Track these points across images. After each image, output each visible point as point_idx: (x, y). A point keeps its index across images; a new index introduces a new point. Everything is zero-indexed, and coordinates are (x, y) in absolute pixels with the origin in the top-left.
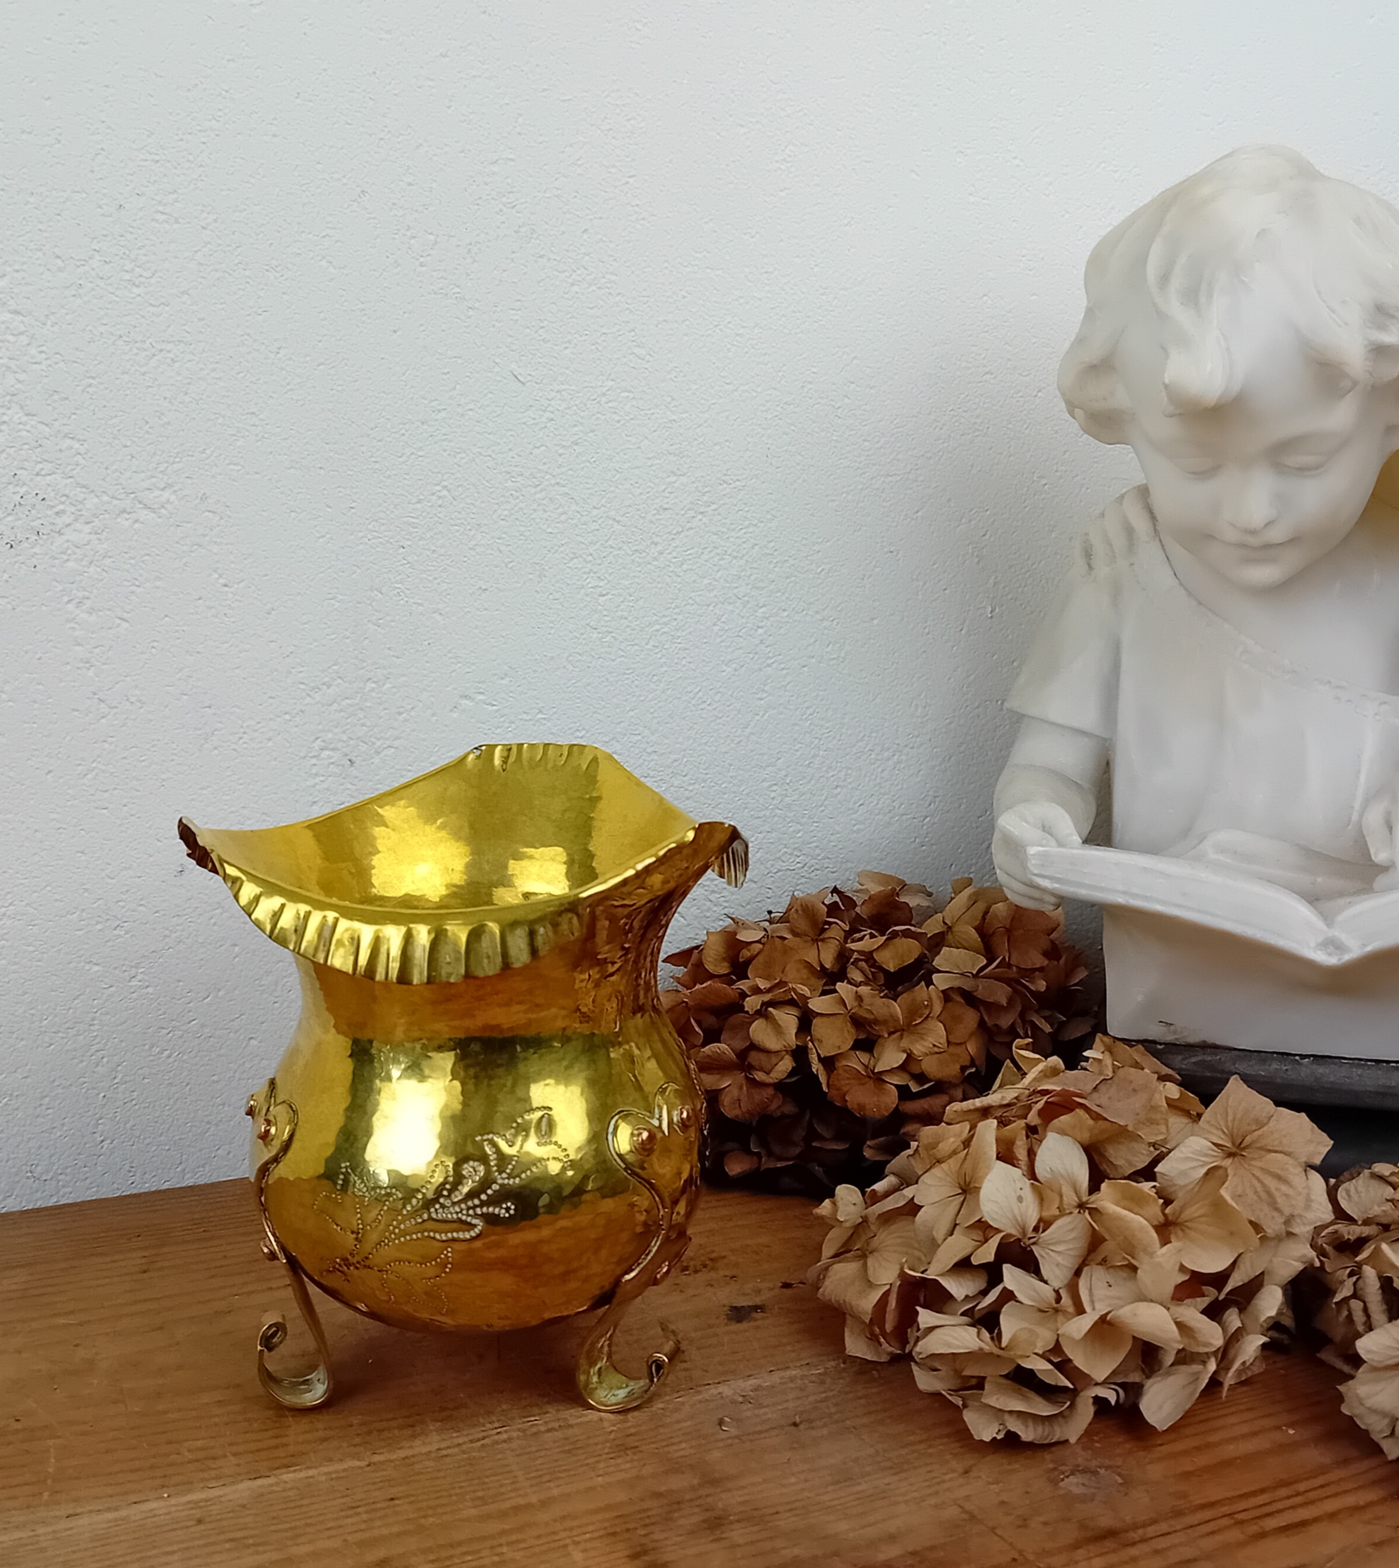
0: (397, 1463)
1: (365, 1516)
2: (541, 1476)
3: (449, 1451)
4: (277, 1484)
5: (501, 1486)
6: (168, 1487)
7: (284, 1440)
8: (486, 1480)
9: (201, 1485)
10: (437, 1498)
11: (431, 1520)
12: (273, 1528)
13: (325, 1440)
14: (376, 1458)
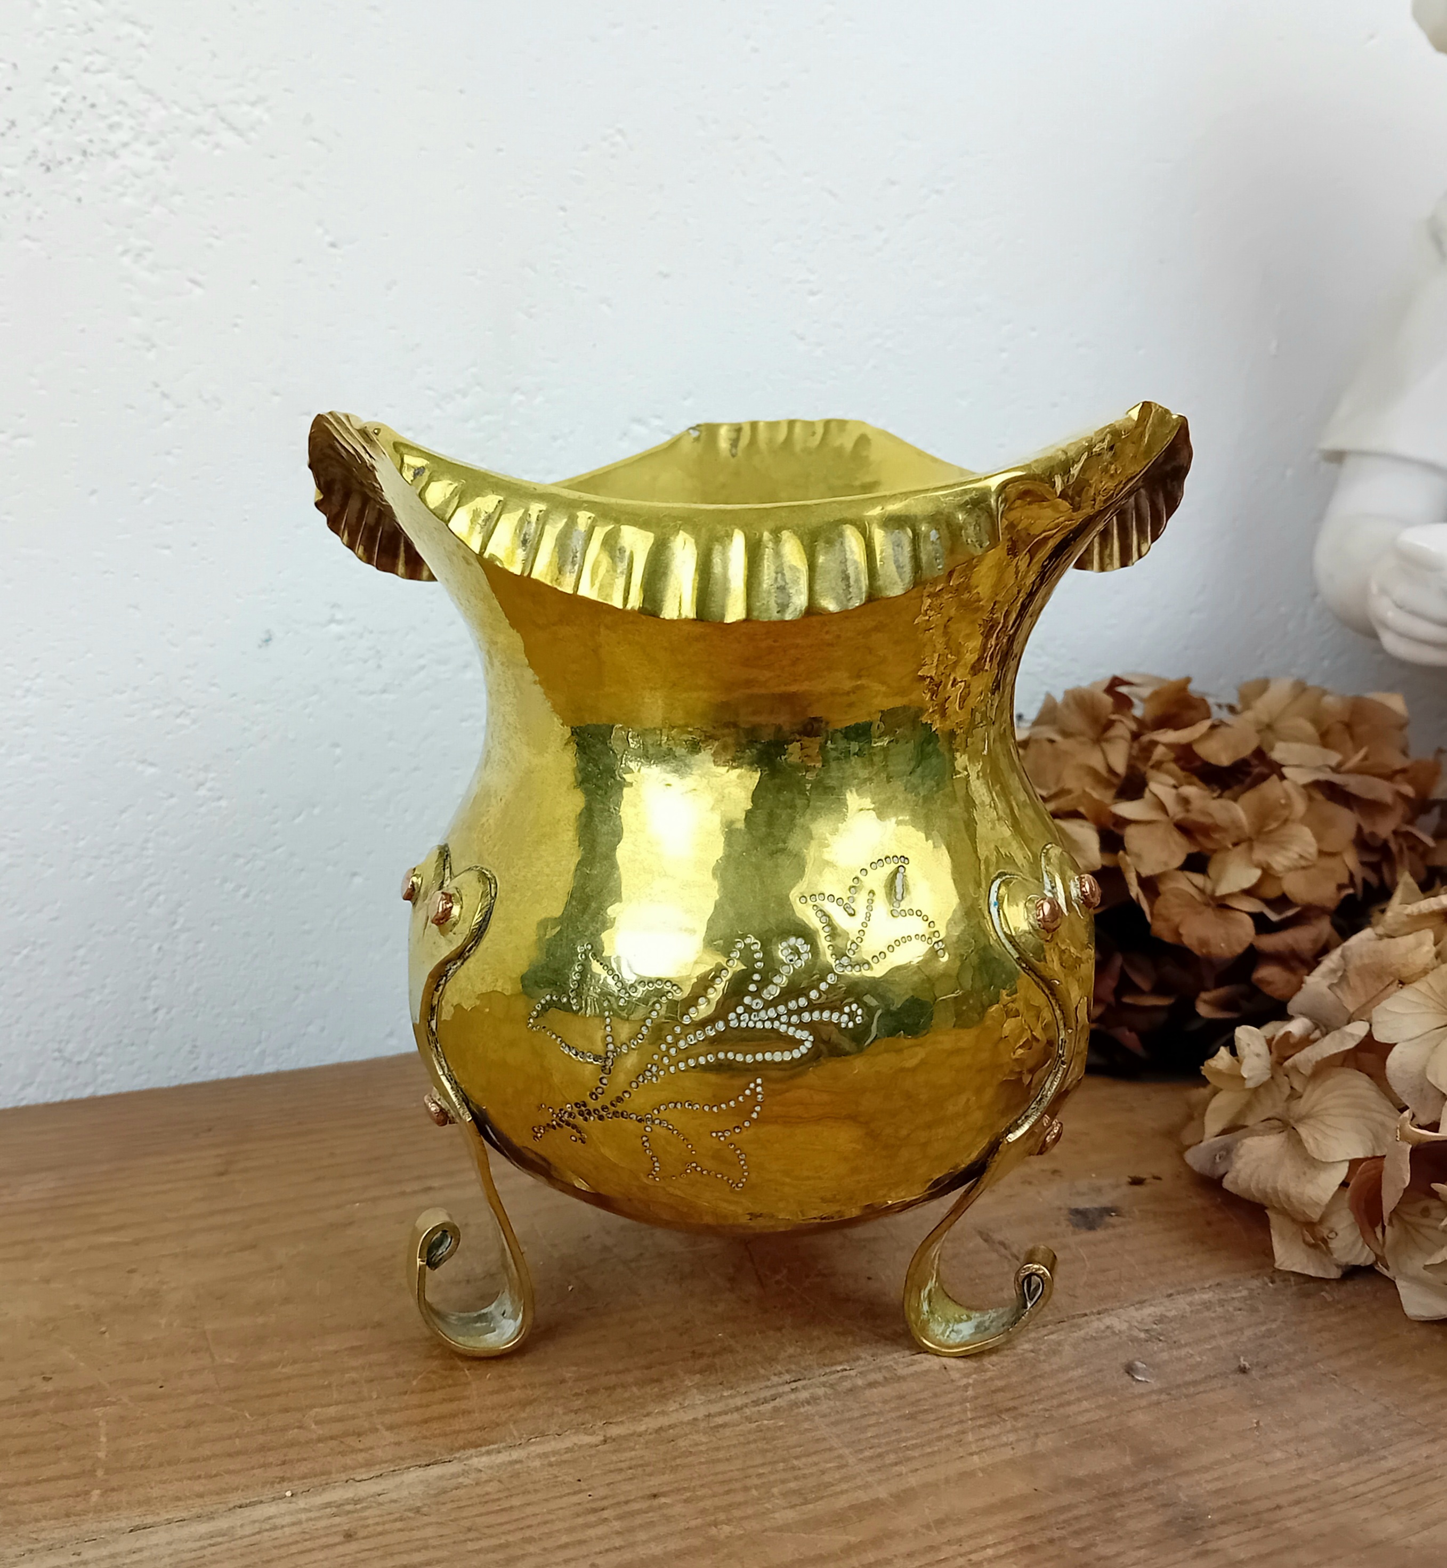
0: (647, 1437)
1: (617, 1525)
2: (880, 1455)
3: (727, 1418)
4: (465, 1473)
5: (823, 1472)
6: (290, 1480)
7: (464, 1405)
8: (795, 1462)
9: (344, 1477)
10: (728, 1492)
11: (726, 1529)
12: (470, 1546)
13: (530, 1402)
14: (614, 1431)
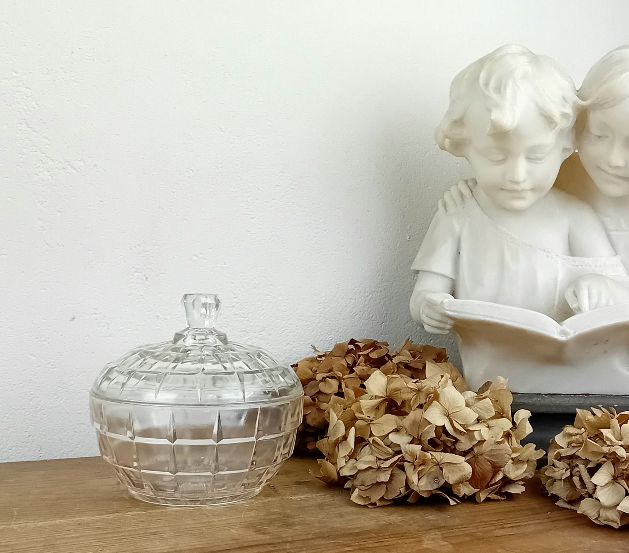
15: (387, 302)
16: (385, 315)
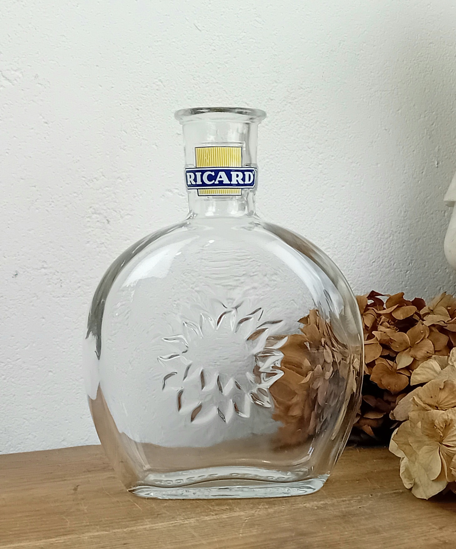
0: (127, 532)
5: (186, 538)
9: (18, 542)
15: (412, 245)
16: (409, 261)
